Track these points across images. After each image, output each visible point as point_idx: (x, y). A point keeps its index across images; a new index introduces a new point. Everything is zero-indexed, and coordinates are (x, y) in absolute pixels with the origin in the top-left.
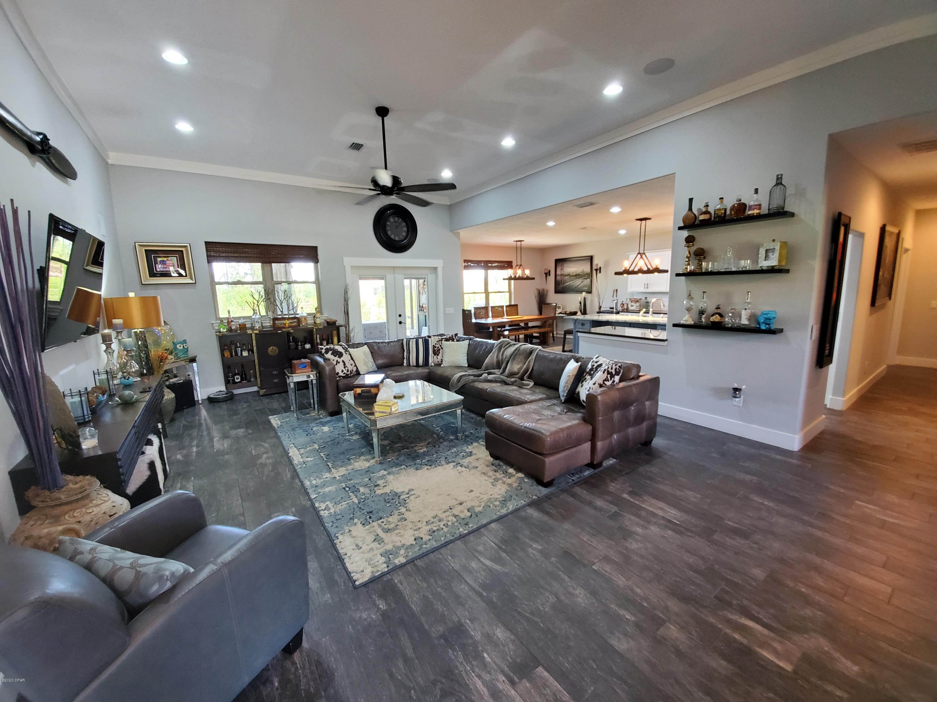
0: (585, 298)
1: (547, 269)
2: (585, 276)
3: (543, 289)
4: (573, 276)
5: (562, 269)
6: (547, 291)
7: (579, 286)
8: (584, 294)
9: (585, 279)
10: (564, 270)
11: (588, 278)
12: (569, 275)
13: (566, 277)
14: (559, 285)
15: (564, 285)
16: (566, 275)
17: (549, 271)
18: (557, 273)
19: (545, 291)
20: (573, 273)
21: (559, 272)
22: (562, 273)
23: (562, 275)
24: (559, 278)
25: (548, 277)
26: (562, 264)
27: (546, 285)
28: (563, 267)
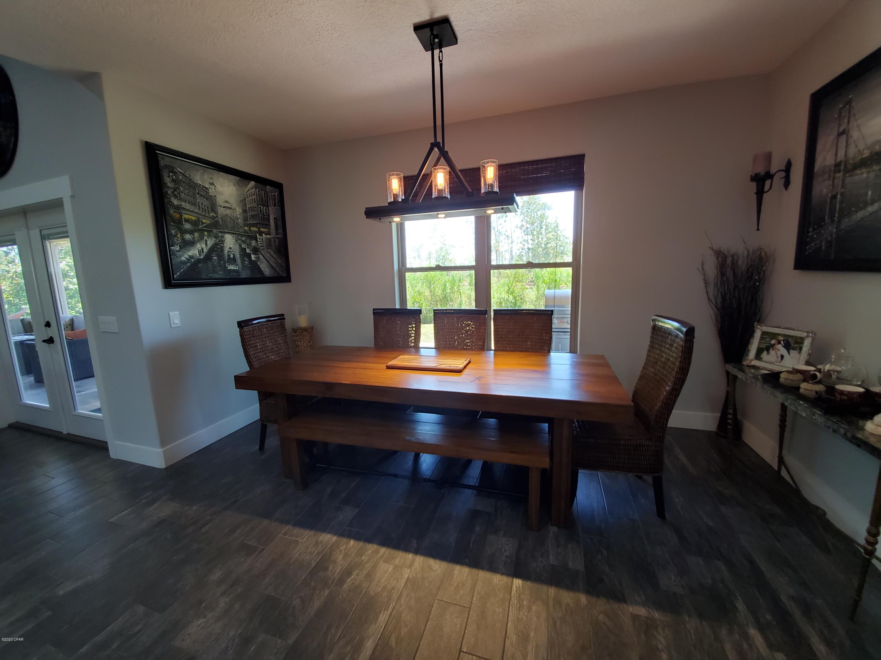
10: (855, 134)
18: (816, 166)
22: (841, 155)
23: (837, 166)
26: (844, 107)
27: (758, 230)
28: (846, 120)
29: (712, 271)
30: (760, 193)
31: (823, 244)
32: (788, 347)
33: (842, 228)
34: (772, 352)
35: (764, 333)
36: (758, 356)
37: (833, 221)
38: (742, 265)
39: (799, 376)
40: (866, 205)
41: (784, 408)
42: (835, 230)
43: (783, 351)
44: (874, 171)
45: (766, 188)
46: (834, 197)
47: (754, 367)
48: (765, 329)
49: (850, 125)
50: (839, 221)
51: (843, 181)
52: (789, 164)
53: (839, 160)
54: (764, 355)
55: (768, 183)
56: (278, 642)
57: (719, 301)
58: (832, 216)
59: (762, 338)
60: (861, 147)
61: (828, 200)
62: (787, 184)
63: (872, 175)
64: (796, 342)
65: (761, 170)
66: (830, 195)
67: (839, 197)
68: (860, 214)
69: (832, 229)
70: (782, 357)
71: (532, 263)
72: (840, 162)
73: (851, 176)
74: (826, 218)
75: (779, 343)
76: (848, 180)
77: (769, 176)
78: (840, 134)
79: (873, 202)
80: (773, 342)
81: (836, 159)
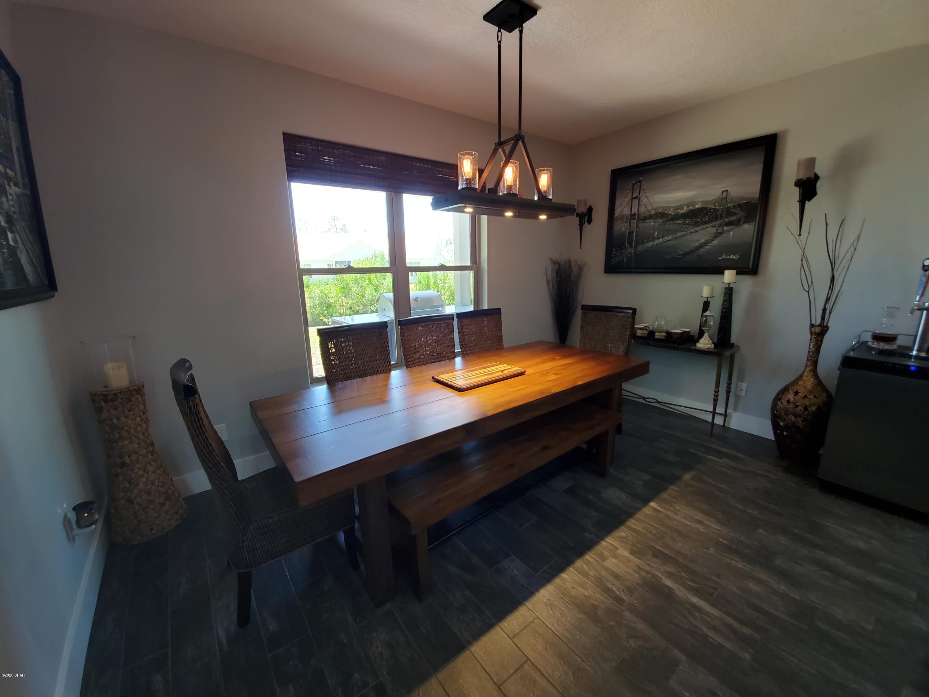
0: (727, 291)
1: (585, 201)
2: (731, 214)
3: (569, 262)
4: (676, 217)
5: (636, 197)
6: (581, 268)
7: (701, 251)
8: (729, 276)
9: (727, 224)
10: (645, 201)
11: (748, 219)
12: (660, 215)
13: (652, 223)
14: (621, 246)
15: (640, 248)
16: (651, 217)
17: (590, 209)
18: (617, 214)
19: (575, 269)
20: (677, 208)
21: (623, 209)
22: (635, 210)
23: (632, 216)
24: (621, 227)
25: (586, 226)
26: (636, 183)
27: (581, 248)
28: (638, 191)
30: (581, 225)
31: (625, 258)
33: (639, 250)
37: (631, 246)
40: (653, 240)
42: (633, 251)
44: (659, 222)
45: (583, 222)
46: (631, 233)
49: (641, 195)
50: (636, 246)
51: (637, 225)
53: (633, 213)
55: (584, 218)
56: (682, 669)
58: (630, 243)
60: (649, 208)
61: (627, 234)
62: (590, 221)
63: (657, 224)
65: (583, 210)
66: (628, 232)
67: (635, 233)
68: (650, 244)
69: (631, 251)
71: (445, 266)
72: (635, 214)
73: (643, 222)
74: (626, 244)
76: (641, 225)
77: (584, 215)
78: (633, 199)
79: (658, 238)
81: (631, 212)
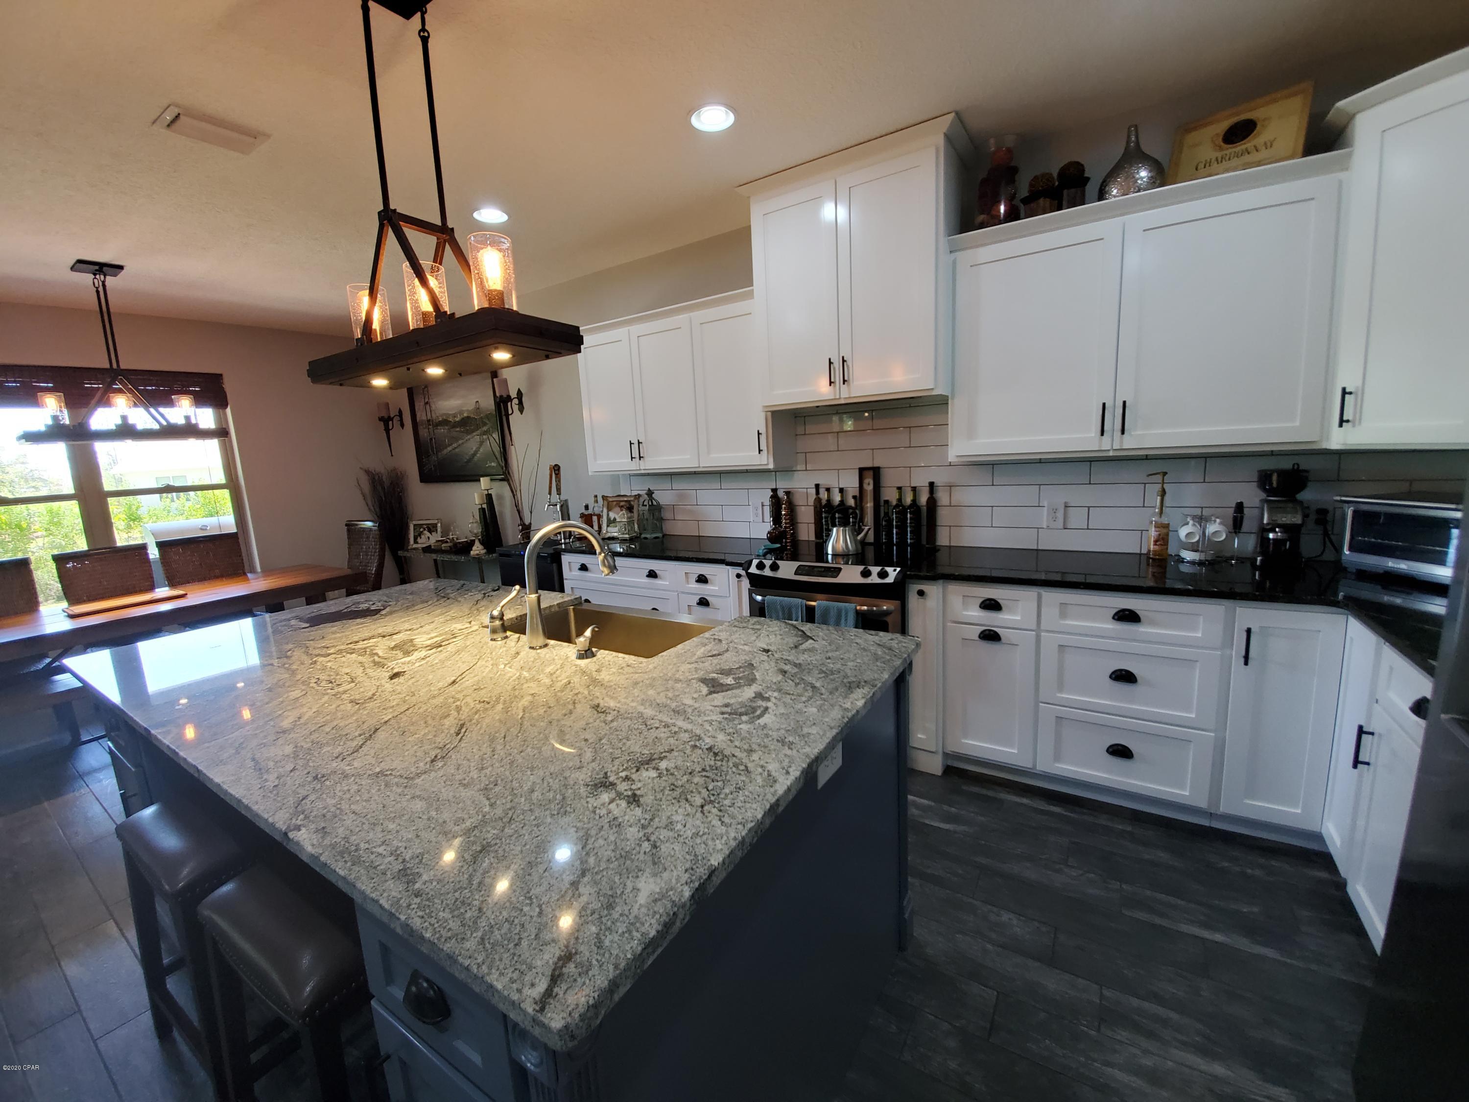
0: (489, 497)
2: (485, 424)
4: (456, 424)
5: (427, 403)
6: (400, 477)
7: (473, 459)
8: (484, 482)
9: (485, 433)
10: (433, 407)
11: (493, 429)
12: (445, 422)
13: (442, 430)
14: (428, 454)
15: (440, 456)
16: (438, 424)
19: (395, 478)
20: (455, 416)
21: (421, 416)
23: (428, 422)
24: (424, 433)
25: (396, 431)
27: (392, 456)
29: (366, 486)
30: (387, 431)
31: (432, 467)
32: (430, 531)
34: (423, 536)
35: (415, 525)
36: (416, 542)
37: (434, 454)
38: (387, 483)
39: (440, 543)
40: (446, 447)
41: (435, 561)
42: (436, 460)
43: (428, 534)
44: (446, 429)
45: (390, 427)
46: (431, 439)
47: (415, 549)
48: (415, 522)
49: (430, 400)
50: (437, 452)
51: (435, 432)
52: (400, 412)
54: (419, 540)
55: (390, 422)
57: (378, 510)
58: (433, 451)
59: (414, 529)
60: (438, 415)
61: (428, 440)
62: (402, 425)
63: (446, 431)
64: (433, 527)
65: (384, 414)
67: (434, 440)
68: (445, 451)
69: (434, 458)
70: (429, 538)
72: (431, 420)
73: (437, 430)
74: (430, 451)
75: (425, 530)
76: (437, 432)
77: (390, 419)
80: (422, 530)
81: (428, 418)
